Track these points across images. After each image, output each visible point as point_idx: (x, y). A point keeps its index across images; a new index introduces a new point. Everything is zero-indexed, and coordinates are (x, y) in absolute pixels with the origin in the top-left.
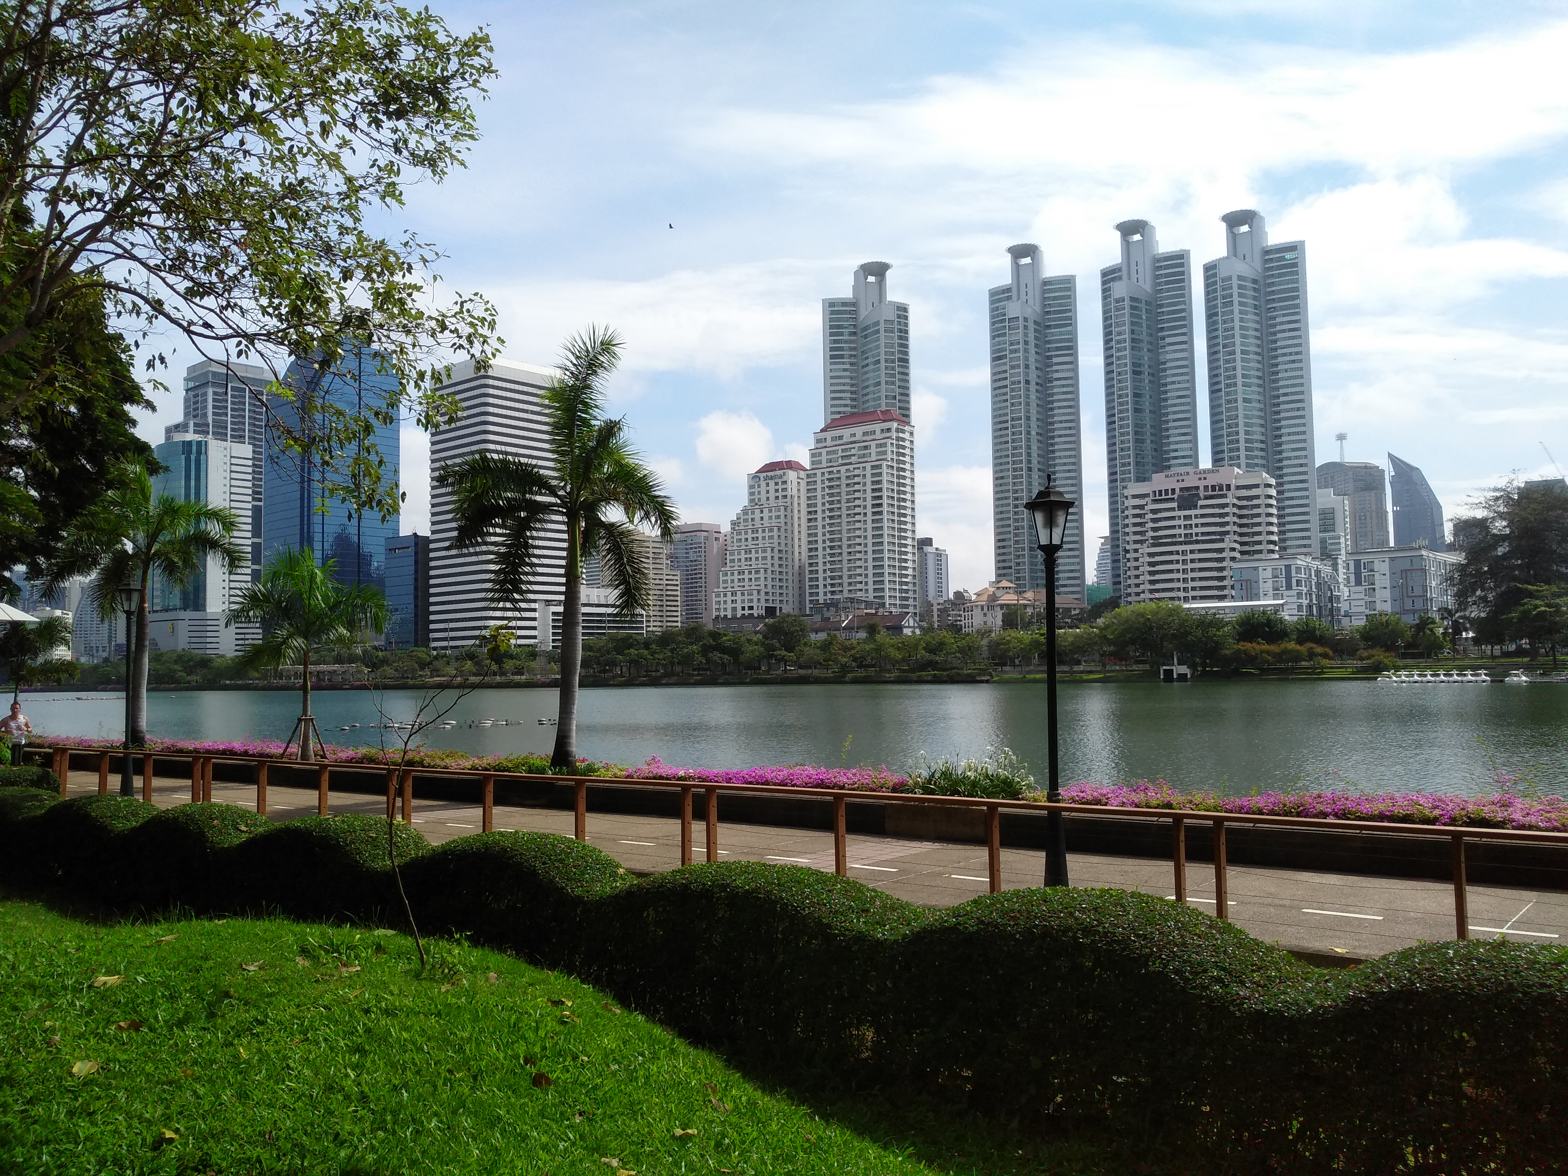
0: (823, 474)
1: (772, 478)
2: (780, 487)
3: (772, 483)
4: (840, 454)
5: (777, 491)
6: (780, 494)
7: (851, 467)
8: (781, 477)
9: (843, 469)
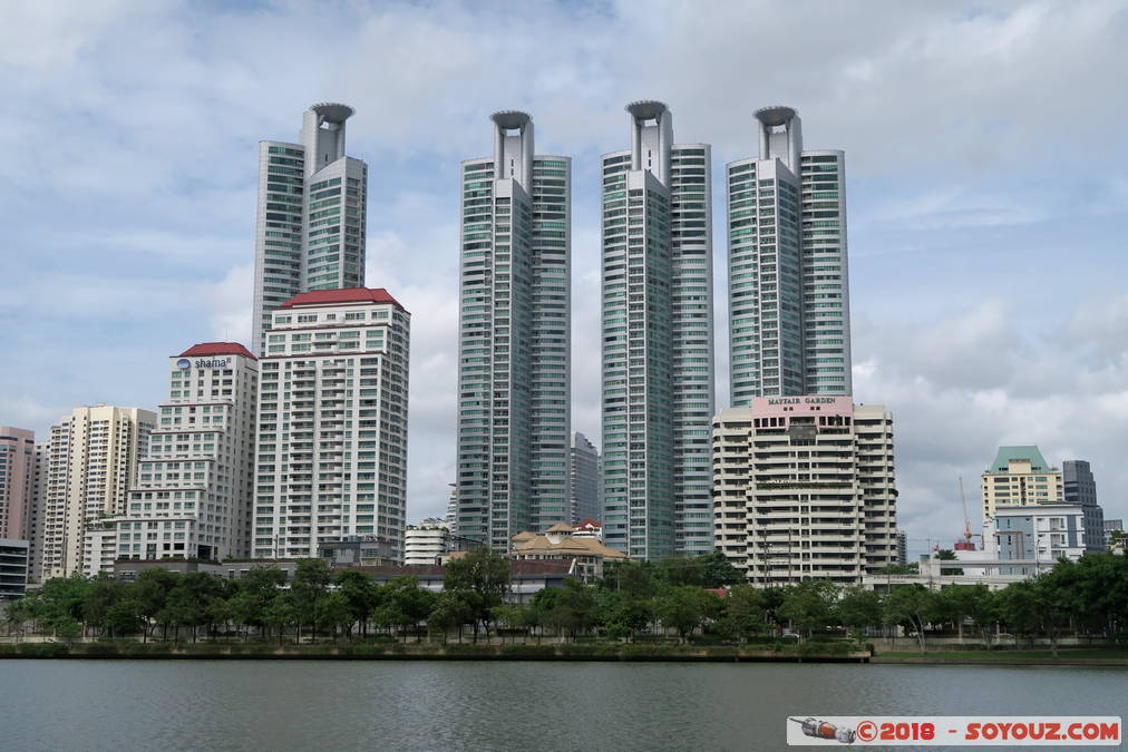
0: (288, 364)
1: (209, 365)
2: (221, 377)
3: (208, 373)
4: (314, 339)
5: (215, 382)
6: (221, 387)
7: (332, 359)
8: (224, 364)
9: (319, 361)
